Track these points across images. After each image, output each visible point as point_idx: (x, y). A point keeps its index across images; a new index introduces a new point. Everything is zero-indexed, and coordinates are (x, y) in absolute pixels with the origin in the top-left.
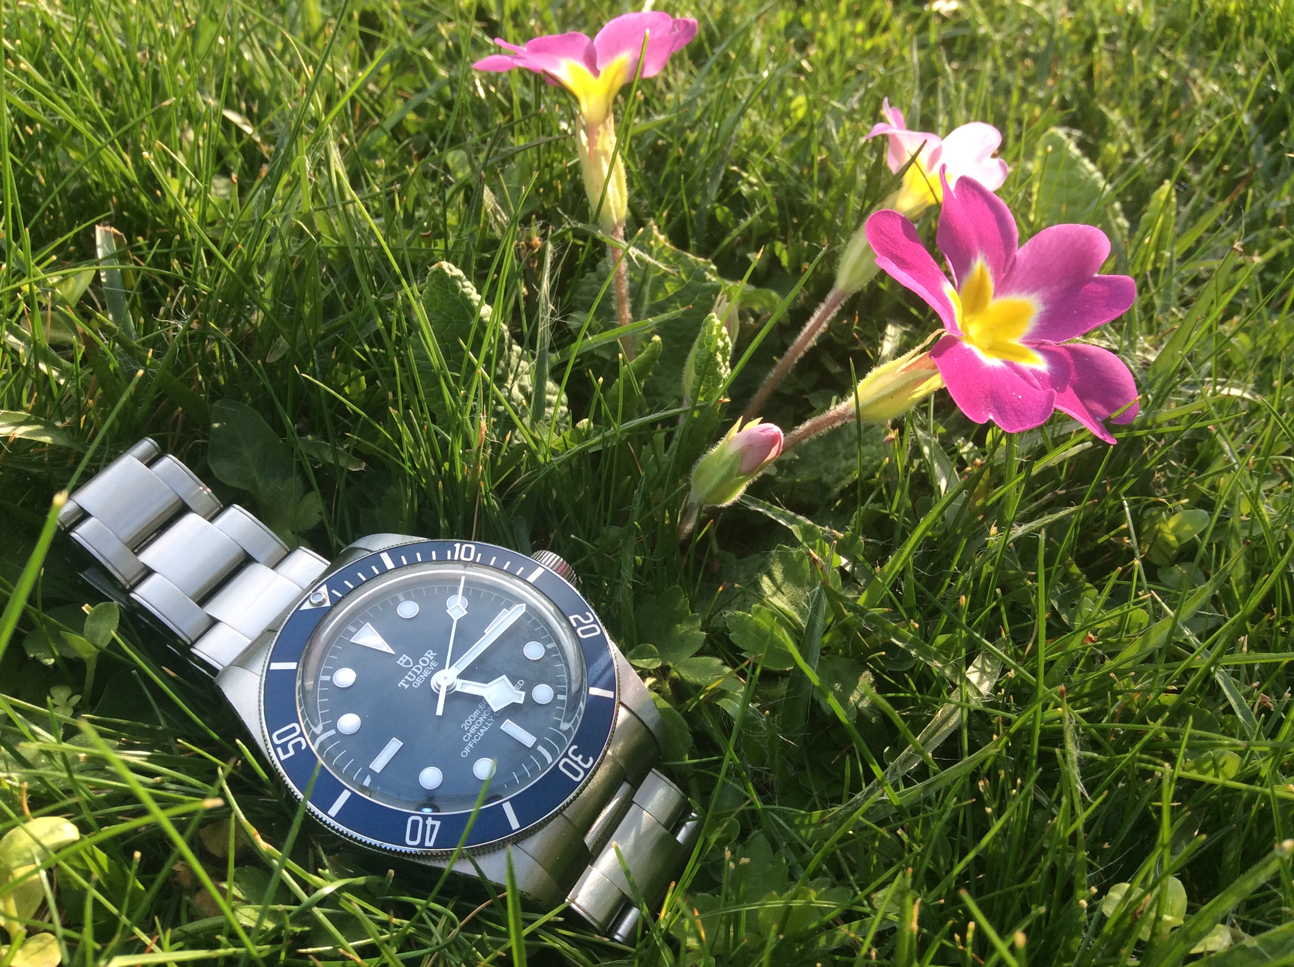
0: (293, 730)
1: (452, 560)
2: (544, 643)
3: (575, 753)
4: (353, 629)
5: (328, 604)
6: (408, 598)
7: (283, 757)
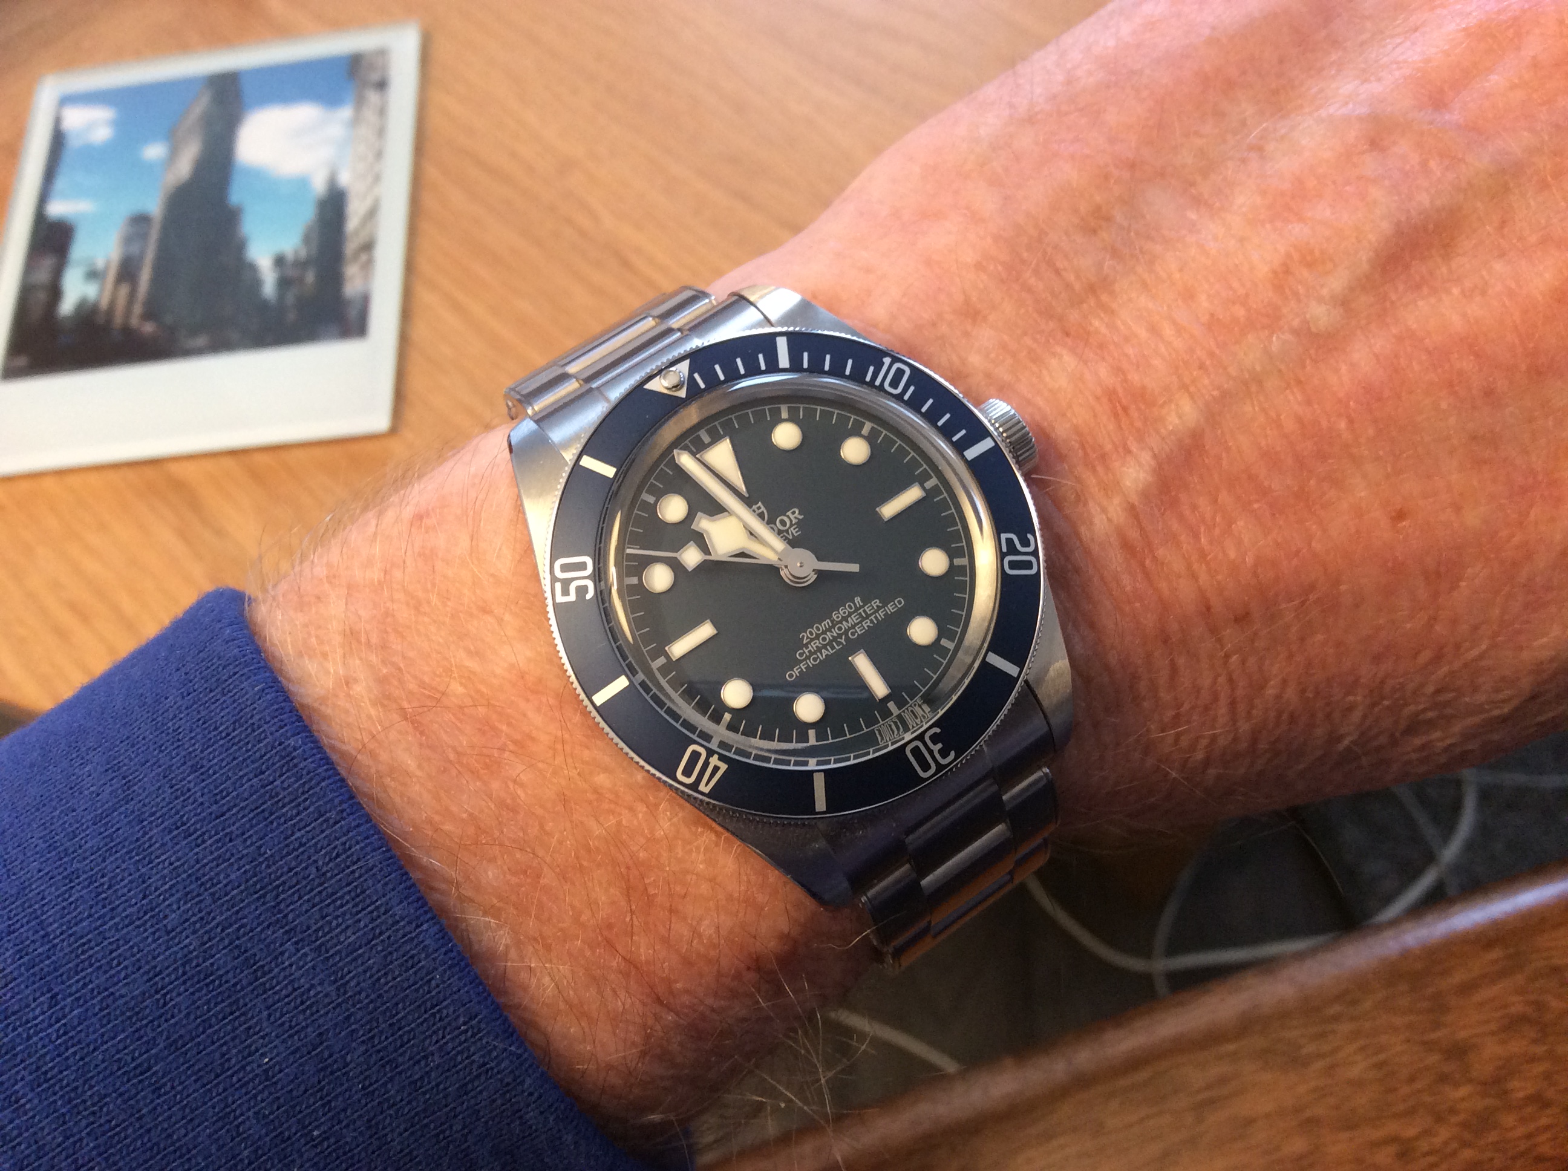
0: (582, 566)
1: (871, 384)
2: (952, 554)
3: (935, 739)
4: (706, 439)
5: (682, 393)
6: (793, 419)
7: (560, 599)
